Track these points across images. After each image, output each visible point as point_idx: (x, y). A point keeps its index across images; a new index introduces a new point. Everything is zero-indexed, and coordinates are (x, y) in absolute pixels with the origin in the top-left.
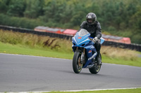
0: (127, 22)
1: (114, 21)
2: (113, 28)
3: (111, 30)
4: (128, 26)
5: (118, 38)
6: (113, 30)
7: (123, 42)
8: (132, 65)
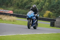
0: (11, 3)
1: (5, 3)
2: (5, 6)
3: (4, 7)
4: (11, 5)
5: (7, 11)
6: (5, 7)
7: (9, 13)
8: (13, 24)
